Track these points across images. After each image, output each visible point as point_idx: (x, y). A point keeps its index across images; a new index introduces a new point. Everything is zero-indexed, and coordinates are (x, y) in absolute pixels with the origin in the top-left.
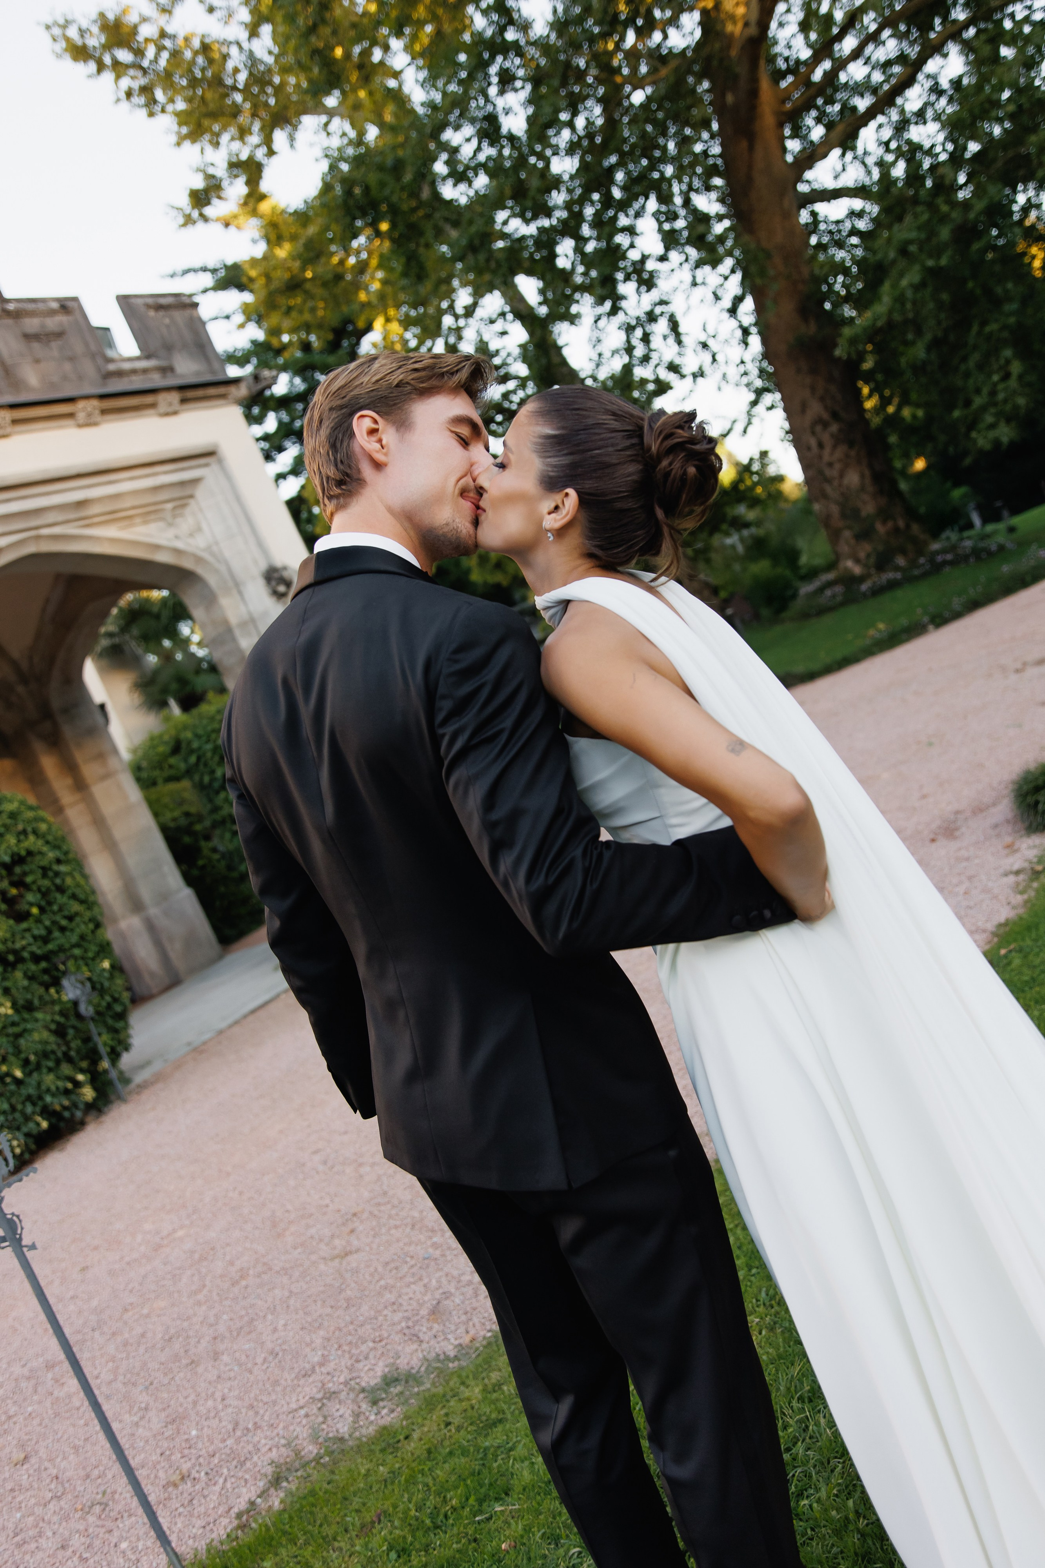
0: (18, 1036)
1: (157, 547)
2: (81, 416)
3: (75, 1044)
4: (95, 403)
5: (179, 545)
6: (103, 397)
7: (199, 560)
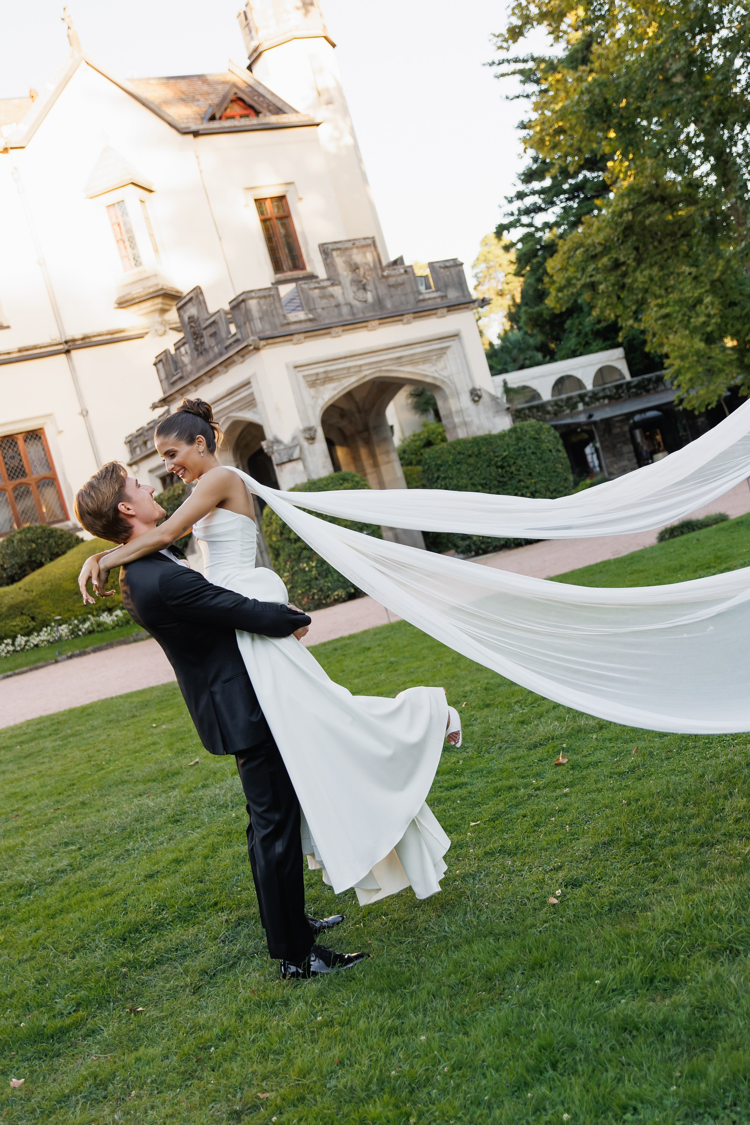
1: (426, 376)
2: (405, 321)
4: (412, 315)
5: (436, 375)
6: (415, 312)
7: (443, 382)
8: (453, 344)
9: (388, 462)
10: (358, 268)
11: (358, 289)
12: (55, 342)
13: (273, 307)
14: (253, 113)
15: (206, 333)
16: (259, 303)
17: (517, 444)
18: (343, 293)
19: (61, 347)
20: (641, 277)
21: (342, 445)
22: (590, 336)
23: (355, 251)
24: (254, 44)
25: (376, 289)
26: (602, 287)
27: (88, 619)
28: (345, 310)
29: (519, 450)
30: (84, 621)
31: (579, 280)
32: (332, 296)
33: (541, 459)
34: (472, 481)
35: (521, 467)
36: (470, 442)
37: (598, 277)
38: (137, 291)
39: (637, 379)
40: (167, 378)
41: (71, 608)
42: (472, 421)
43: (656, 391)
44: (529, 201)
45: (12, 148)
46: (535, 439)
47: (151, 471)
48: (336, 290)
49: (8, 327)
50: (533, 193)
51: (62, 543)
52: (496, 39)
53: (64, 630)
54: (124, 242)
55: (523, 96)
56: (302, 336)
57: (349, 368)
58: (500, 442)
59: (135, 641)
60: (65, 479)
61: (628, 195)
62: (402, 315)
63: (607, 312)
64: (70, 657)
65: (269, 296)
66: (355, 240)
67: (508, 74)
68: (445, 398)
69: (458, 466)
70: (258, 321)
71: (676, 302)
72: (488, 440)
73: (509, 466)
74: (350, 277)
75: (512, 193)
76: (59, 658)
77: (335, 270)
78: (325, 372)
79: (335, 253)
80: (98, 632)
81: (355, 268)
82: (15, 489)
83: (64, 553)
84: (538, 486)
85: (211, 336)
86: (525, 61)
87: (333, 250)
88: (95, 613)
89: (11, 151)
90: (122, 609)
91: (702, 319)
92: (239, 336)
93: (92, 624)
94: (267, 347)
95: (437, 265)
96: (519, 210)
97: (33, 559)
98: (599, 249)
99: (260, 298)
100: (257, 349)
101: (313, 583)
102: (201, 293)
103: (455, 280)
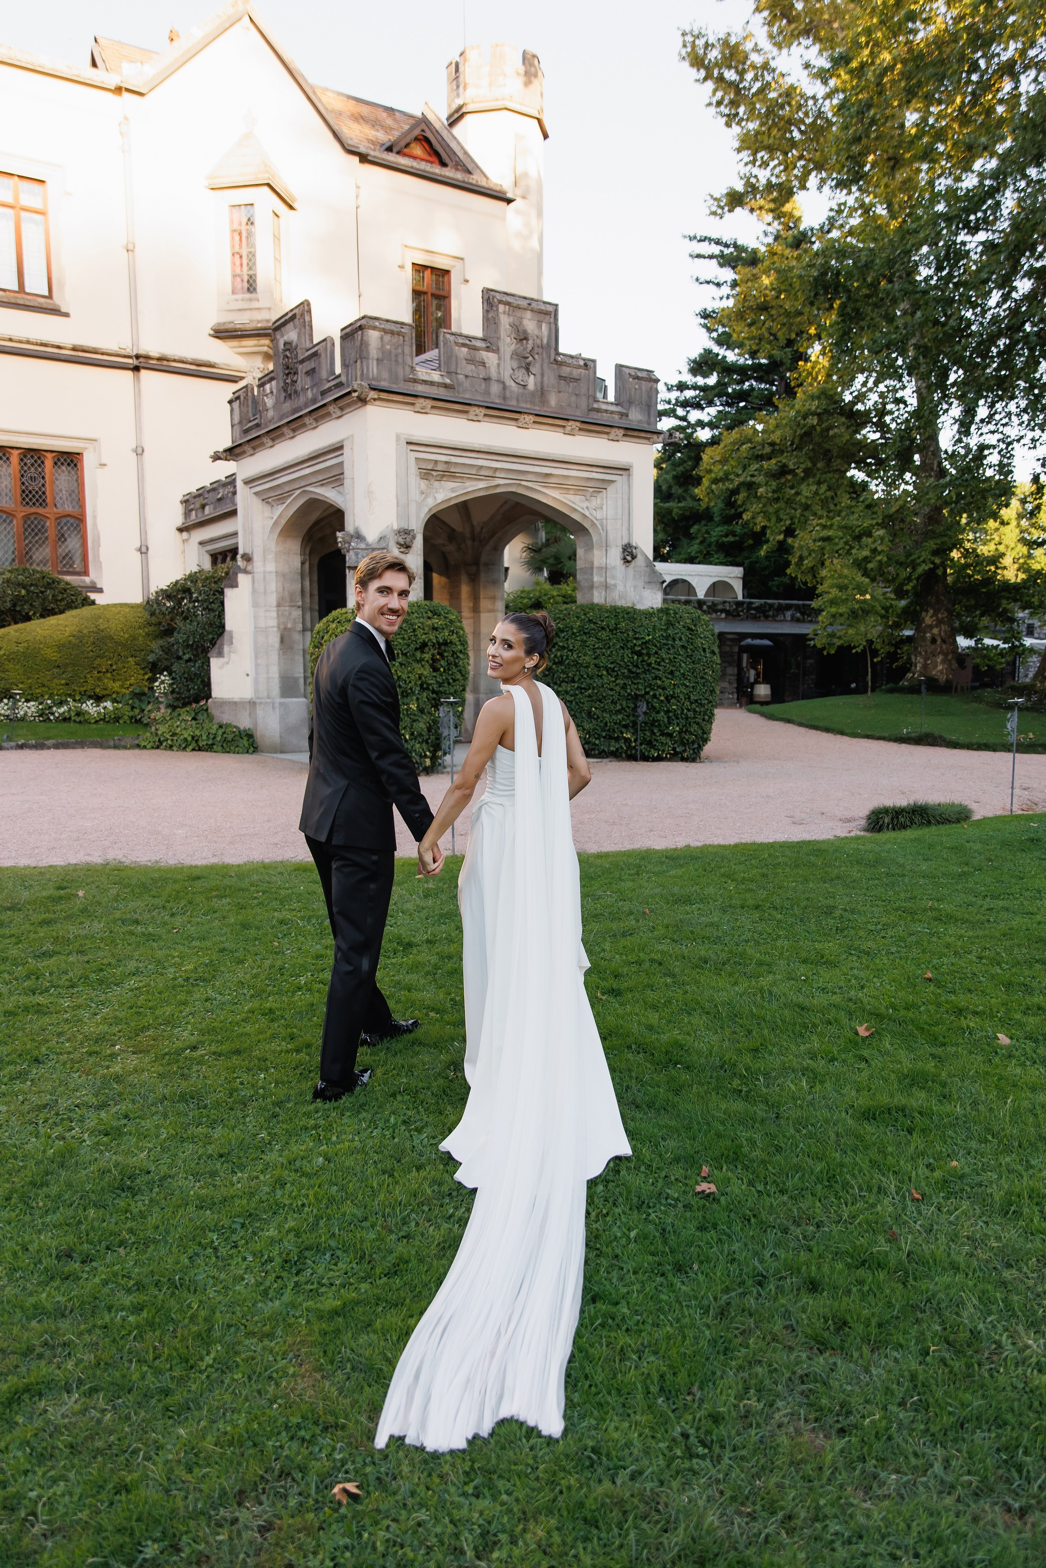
0: (414, 721)
1: (576, 510)
2: (568, 429)
3: (433, 738)
4: (578, 424)
5: (587, 513)
6: (583, 422)
7: (593, 524)
8: (619, 479)
9: (493, 611)
10: (526, 339)
11: (520, 367)
12: (123, 352)
13: (400, 351)
14: (438, 161)
15: (302, 369)
16: (382, 338)
17: (665, 630)
18: (499, 365)
19: (130, 361)
20: (807, 490)
21: (440, 574)
22: (713, 547)
23: (529, 314)
24: (459, 102)
25: (542, 375)
26: (761, 490)
27: (67, 703)
28: (495, 388)
29: (667, 638)
30: (61, 704)
31: (738, 476)
32: (483, 364)
33: (690, 657)
34: (596, 661)
35: (663, 660)
36: (607, 611)
37: (760, 479)
38: (243, 320)
39: (757, 602)
40: (240, 422)
41: (46, 683)
42: (615, 585)
43: (774, 619)
44: (689, 394)
45: (127, 90)
46: (689, 629)
47: (201, 543)
48: (491, 358)
49: (67, 315)
50: (695, 387)
51: (62, 600)
52: (712, 202)
53: (28, 709)
54: (241, 257)
55: (713, 283)
56: (430, 403)
57: (481, 467)
58: (646, 622)
59: (116, 747)
60: (95, 525)
61: (819, 398)
62: (568, 420)
63: (760, 519)
64: (21, 747)
65: (399, 334)
66: (532, 299)
67: (704, 257)
68: (590, 547)
69: (585, 638)
70: (375, 362)
71: (841, 528)
72: (630, 614)
73: (649, 655)
74: (513, 347)
75: (675, 382)
76: (5, 744)
77: (497, 330)
78: (446, 463)
79: (501, 308)
80: (75, 722)
81: (522, 337)
82: (27, 517)
83: (62, 612)
84: (677, 691)
85: (307, 373)
86: (727, 246)
87: (500, 302)
88: (78, 697)
89: (125, 94)
90: (114, 701)
91: (866, 553)
92: (343, 379)
93: (70, 709)
94: (377, 403)
95: (626, 370)
96: (677, 399)
97: (18, 608)
98: (768, 449)
99: (385, 331)
100: (363, 401)
102: (309, 311)
103: (645, 397)
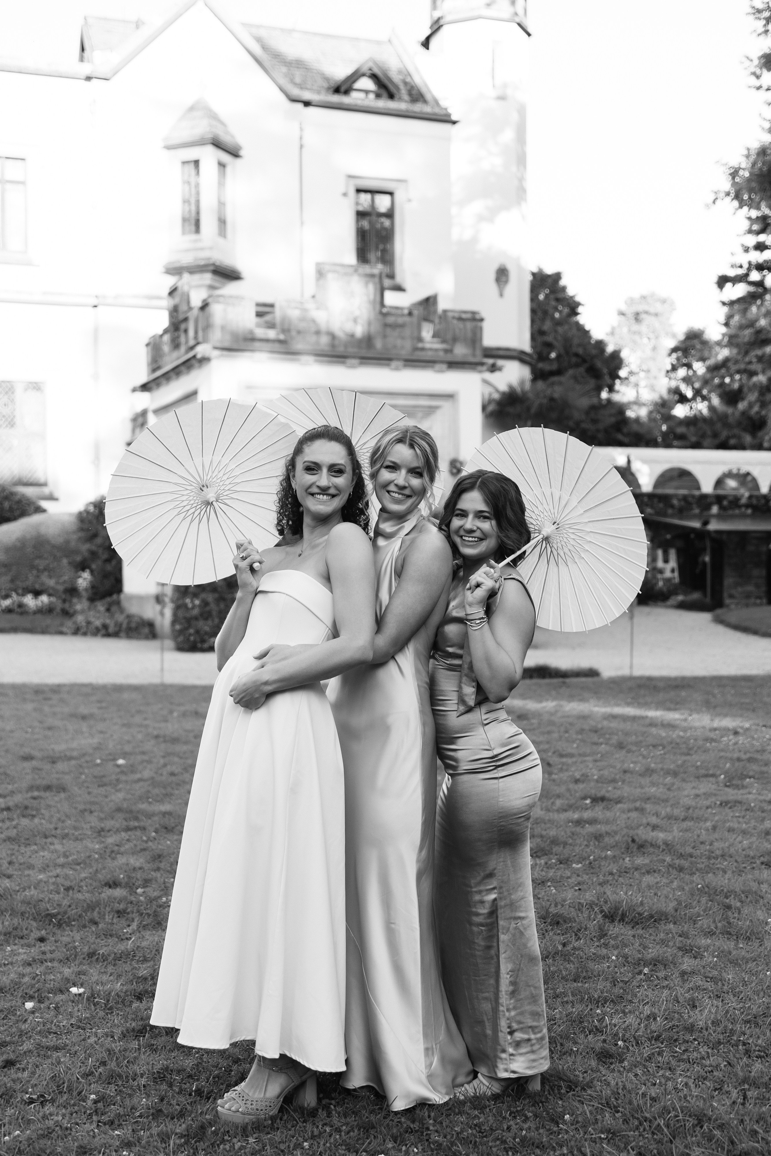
2: (393, 366)
4: (402, 362)
6: (406, 360)
8: (446, 405)
11: (347, 321)
12: (84, 294)
13: (240, 317)
14: (385, 94)
15: (181, 327)
16: (225, 310)
19: (92, 300)
23: (355, 278)
24: (437, 14)
25: (369, 325)
27: (11, 596)
28: (325, 339)
30: (6, 597)
32: (314, 321)
40: (152, 362)
45: (95, 78)
48: (320, 316)
51: (18, 508)
54: (189, 204)
56: (265, 355)
59: (43, 632)
62: (390, 359)
65: (240, 305)
70: (219, 329)
74: (341, 305)
77: (325, 294)
79: (330, 276)
80: (17, 613)
81: (349, 297)
83: (14, 520)
85: (184, 331)
88: (20, 591)
89: (94, 81)
90: (50, 595)
93: (13, 602)
94: (221, 360)
95: (450, 314)
99: (227, 304)
100: (209, 358)
101: (194, 623)
103: (469, 334)
